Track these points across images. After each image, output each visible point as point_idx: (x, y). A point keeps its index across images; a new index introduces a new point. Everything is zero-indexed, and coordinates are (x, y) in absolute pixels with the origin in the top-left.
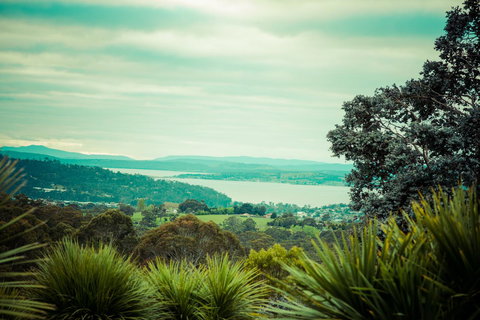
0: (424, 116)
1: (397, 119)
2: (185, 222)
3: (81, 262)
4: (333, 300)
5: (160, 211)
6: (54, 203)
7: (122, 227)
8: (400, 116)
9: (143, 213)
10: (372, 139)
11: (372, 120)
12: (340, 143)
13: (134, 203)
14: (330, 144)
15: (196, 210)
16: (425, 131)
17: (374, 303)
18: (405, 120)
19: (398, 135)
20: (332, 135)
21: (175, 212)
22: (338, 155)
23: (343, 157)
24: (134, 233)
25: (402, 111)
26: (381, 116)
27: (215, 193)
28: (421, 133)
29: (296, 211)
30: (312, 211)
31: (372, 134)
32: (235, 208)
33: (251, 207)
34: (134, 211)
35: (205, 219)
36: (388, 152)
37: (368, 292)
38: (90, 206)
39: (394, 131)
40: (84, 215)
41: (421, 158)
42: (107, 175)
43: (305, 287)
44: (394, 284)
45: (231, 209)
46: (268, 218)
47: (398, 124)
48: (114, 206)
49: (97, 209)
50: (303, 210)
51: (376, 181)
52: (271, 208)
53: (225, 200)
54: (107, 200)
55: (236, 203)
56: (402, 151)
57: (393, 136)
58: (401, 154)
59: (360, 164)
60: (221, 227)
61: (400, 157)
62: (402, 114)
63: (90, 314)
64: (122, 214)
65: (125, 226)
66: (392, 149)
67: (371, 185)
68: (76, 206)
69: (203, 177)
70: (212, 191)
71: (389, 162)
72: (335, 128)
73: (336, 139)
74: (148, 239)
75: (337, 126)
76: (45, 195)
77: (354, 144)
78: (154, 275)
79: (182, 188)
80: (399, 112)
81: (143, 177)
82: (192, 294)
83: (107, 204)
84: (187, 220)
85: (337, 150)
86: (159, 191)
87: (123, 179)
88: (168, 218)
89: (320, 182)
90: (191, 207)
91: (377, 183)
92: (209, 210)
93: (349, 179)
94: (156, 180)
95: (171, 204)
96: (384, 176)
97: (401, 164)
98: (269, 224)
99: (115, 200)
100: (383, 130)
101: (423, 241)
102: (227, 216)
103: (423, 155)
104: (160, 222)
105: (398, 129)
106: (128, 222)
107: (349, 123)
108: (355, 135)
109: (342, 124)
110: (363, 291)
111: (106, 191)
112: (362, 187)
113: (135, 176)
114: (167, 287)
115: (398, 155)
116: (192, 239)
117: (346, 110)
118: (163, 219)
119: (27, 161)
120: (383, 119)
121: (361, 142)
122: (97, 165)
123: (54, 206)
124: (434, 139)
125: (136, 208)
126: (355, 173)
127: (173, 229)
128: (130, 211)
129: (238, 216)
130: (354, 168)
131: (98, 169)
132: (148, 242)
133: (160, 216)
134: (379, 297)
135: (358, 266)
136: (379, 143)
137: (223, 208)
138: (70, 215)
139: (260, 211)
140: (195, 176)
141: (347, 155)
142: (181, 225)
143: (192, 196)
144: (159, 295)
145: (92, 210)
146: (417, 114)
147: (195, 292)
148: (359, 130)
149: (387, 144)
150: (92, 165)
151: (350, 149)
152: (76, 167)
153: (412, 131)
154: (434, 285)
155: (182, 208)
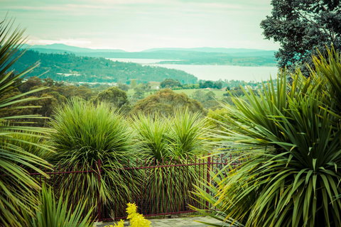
0: (331, 8)
1: (311, 10)
2: (164, 94)
3: (85, 114)
4: (256, 127)
5: (147, 87)
6: (72, 84)
7: (120, 99)
8: (313, 9)
9: (135, 89)
10: (293, 25)
11: (293, 12)
12: (271, 30)
13: (128, 83)
14: (263, 30)
15: (172, 86)
16: (332, 18)
17: (284, 127)
18: (317, 11)
19: (312, 22)
20: (264, 24)
21: (158, 88)
22: (268, 38)
23: (272, 39)
24: (128, 103)
25: (315, 5)
26: (299, 9)
27: (186, 74)
28: (328, 19)
29: (244, 85)
30: (256, 85)
31: (293, 22)
32: (200, 84)
33: (212, 83)
34: (129, 88)
35: (178, 92)
36: (304, 34)
37: (281, 119)
38: (97, 85)
39: (309, 19)
40: (93, 92)
41: (329, 38)
42: (108, 63)
43: (237, 119)
44: (299, 113)
45: (197, 85)
46: (224, 91)
47: (312, 14)
48: (114, 85)
49: (102, 87)
50: (249, 84)
51: (297, 56)
52: (226, 83)
53: (193, 78)
54: (109, 81)
55: (201, 81)
56: (314, 33)
57: (309, 22)
58: (314, 35)
59: (285, 44)
60: (191, 98)
61: (313, 37)
62: (315, 7)
63: (92, 150)
64: (120, 90)
65: (122, 98)
66: (307, 32)
67: (294, 60)
68: (87, 86)
69: (177, 63)
70: (183, 73)
71: (305, 41)
72: (266, 18)
73: (267, 26)
74: (138, 107)
75: (267, 17)
76: (65, 78)
77: (280, 29)
78: (137, 123)
79: (162, 71)
80: (312, 6)
81: (134, 64)
82: (163, 136)
83: (109, 84)
84: (166, 92)
85: (268, 34)
86: (146, 73)
87: (120, 66)
88: (153, 93)
89: (261, 64)
90: (169, 84)
91: (298, 58)
92: (181, 86)
93: (278, 56)
94: (143, 66)
95: (154, 82)
96: (302, 52)
97: (313, 43)
98: (224, 95)
99: (115, 81)
100: (301, 19)
101: (320, 83)
102: (195, 90)
103: (330, 36)
104: (147, 95)
105: (312, 18)
106: (124, 95)
107: (276, 15)
108: (280, 23)
109: (271, 15)
110: (276, 118)
111: (108, 75)
112: (287, 61)
113: (128, 64)
114: (146, 131)
115: (311, 36)
116: (169, 106)
117: (274, 5)
118: (149, 93)
119: (52, 55)
120: (301, 11)
121: (285, 28)
122: (101, 56)
123: (72, 86)
124: (338, 24)
125: (129, 86)
126: (281, 51)
127: (156, 100)
128: (125, 88)
129: (202, 90)
130: (281, 48)
131: (102, 59)
132: (138, 109)
133: (147, 91)
134: (288, 122)
135: (273, 102)
136: (298, 28)
137: (191, 85)
138: (83, 92)
139: (218, 86)
140: (171, 63)
141: (275, 38)
142: (161, 96)
143: (169, 77)
144: (141, 137)
145: (99, 88)
146: (326, 7)
147: (166, 134)
148: (283, 19)
149: (304, 29)
150: (98, 56)
151: (277, 33)
152: (86, 58)
153: (322, 18)
154: (328, 113)
155: (163, 85)
